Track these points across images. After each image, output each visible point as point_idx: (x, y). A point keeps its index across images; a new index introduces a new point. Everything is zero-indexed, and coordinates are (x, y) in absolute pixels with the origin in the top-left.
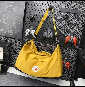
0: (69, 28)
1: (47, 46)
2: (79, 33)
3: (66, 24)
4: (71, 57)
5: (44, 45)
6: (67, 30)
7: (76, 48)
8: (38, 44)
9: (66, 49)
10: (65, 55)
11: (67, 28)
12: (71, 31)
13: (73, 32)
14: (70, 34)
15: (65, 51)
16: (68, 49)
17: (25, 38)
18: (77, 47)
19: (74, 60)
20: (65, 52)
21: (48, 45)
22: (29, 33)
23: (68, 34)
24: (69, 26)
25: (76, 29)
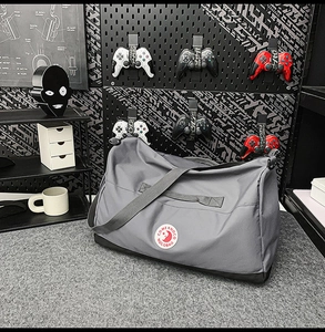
0: (262, 24)
1: (194, 96)
2: (295, 37)
3: (252, 14)
4: (275, 120)
5: (183, 95)
6: (257, 32)
7: (288, 88)
8: (164, 94)
9: (257, 97)
10: (255, 115)
11: (254, 24)
12: (270, 33)
13: (277, 35)
14: (266, 44)
15: (253, 104)
16: (263, 95)
17: (113, 83)
18: (291, 84)
19: (283, 127)
20: (254, 108)
21: (198, 93)
22: (130, 63)
23: (259, 46)
24: (260, 20)
25: (284, 27)
